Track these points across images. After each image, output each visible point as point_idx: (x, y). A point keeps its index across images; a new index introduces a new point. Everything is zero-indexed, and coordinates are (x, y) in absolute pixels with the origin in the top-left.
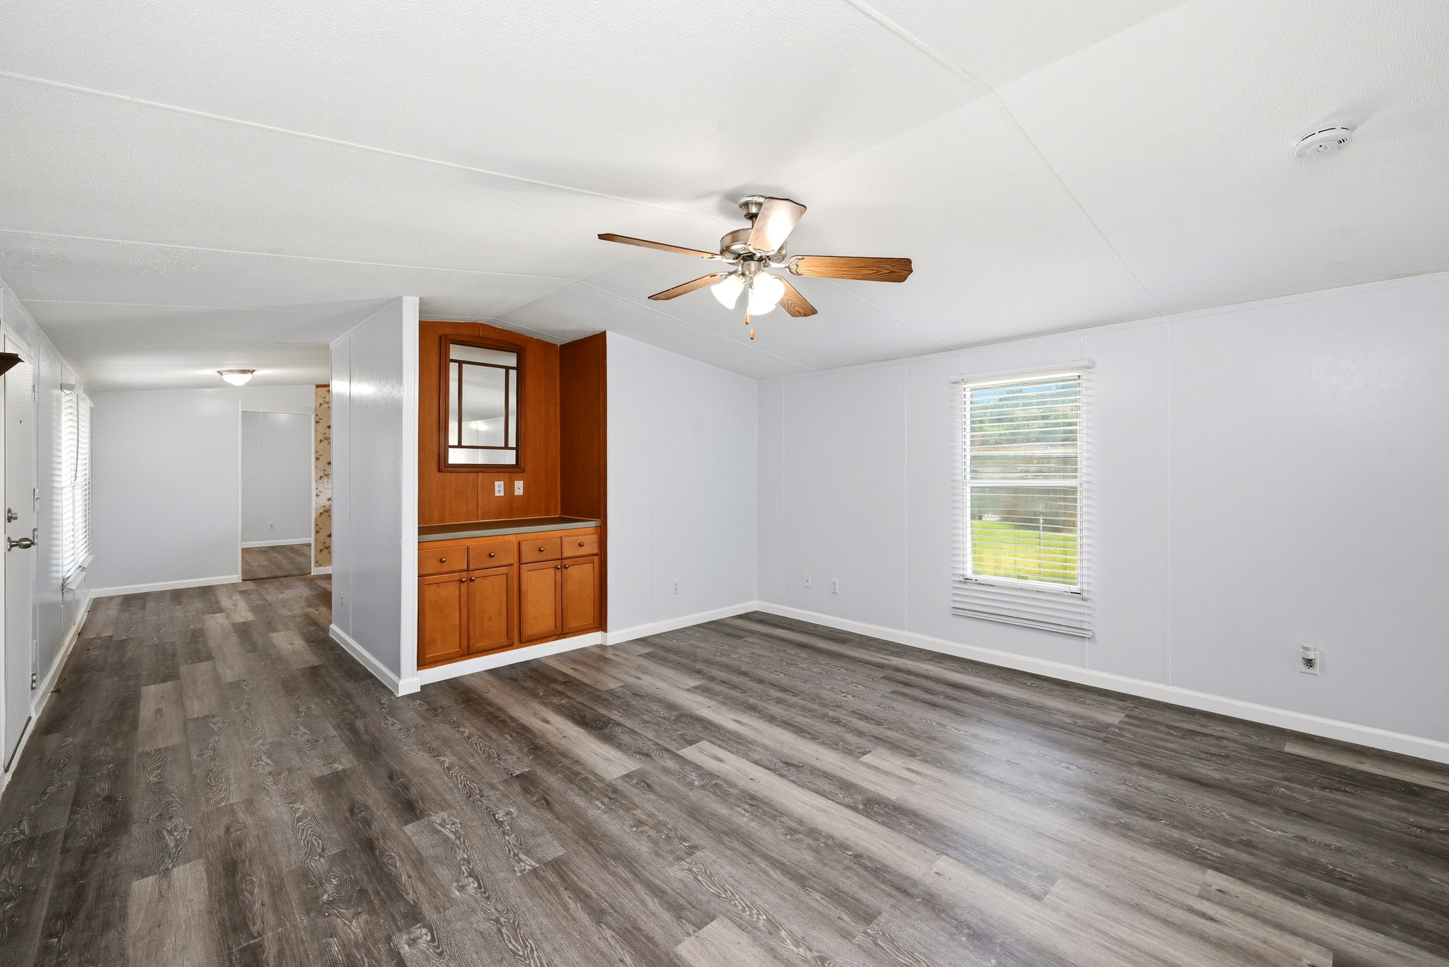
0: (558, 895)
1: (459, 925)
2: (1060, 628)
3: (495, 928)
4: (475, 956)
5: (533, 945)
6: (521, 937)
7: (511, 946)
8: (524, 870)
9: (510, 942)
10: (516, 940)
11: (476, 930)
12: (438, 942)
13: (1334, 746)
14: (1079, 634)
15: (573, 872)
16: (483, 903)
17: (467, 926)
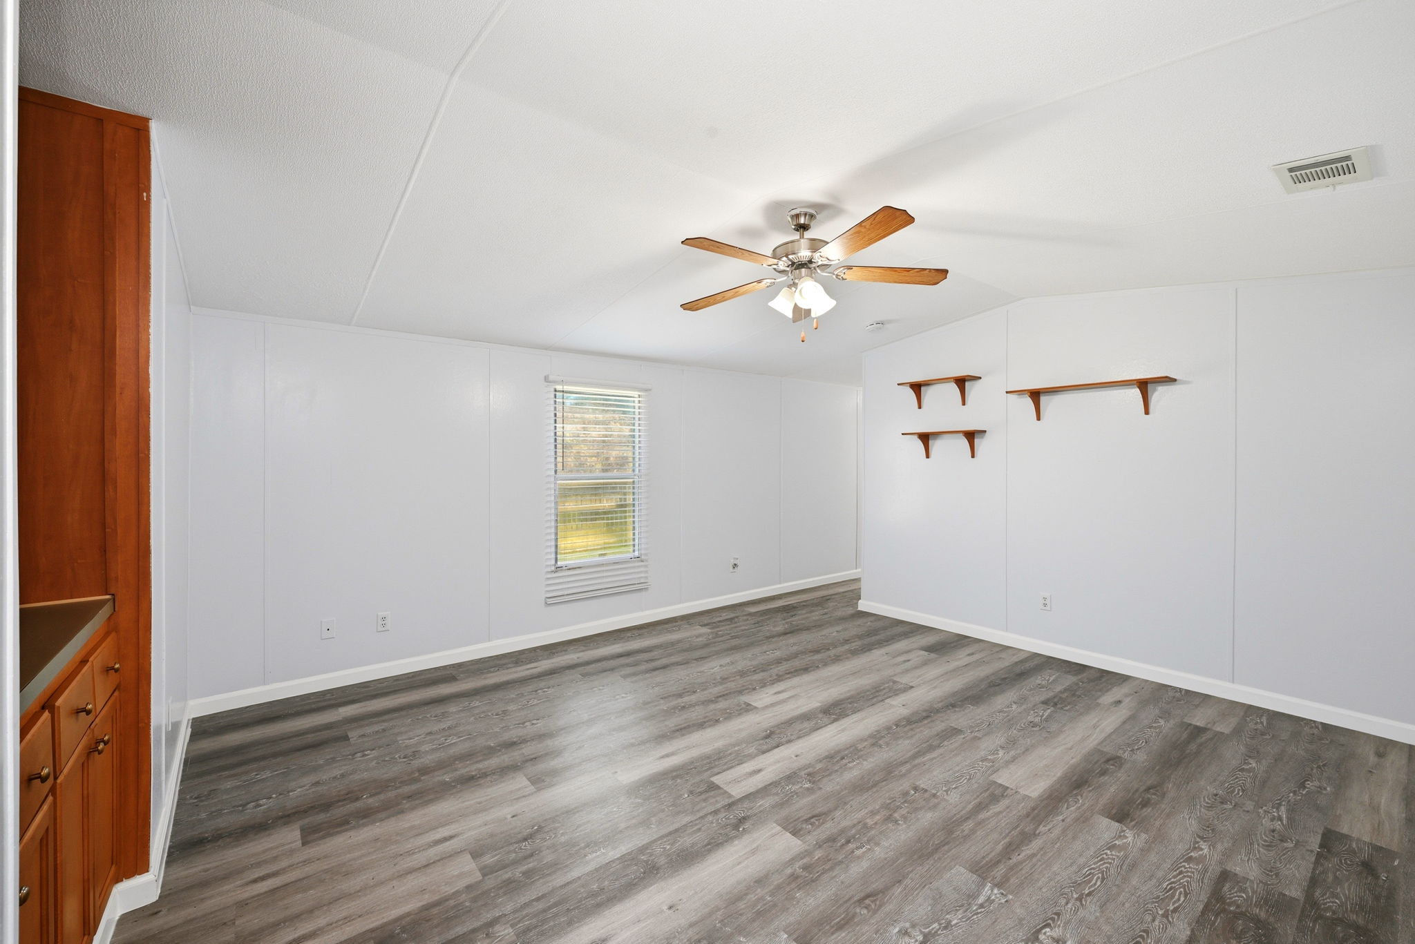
0: (1021, 863)
1: (1106, 928)
2: (635, 586)
3: (1089, 899)
4: (1127, 905)
5: (1087, 869)
6: (1084, 878)
7: (1099, 883)
8: (1002, 894)
9: (1095, 884)
10: (1090, 881)
11: (1102, 912)
12: (1136, 938)
13: (752, 604)
14: (639, 588)
15: (983, 858)
16: (1066, 916)
17: (1102, 920)
